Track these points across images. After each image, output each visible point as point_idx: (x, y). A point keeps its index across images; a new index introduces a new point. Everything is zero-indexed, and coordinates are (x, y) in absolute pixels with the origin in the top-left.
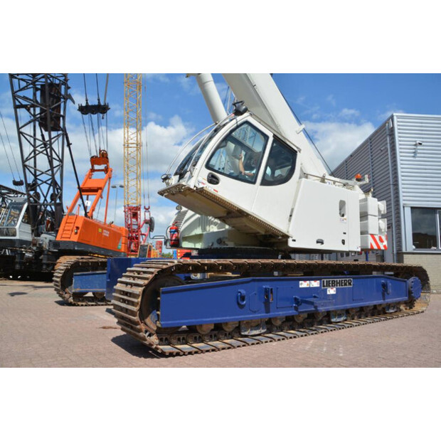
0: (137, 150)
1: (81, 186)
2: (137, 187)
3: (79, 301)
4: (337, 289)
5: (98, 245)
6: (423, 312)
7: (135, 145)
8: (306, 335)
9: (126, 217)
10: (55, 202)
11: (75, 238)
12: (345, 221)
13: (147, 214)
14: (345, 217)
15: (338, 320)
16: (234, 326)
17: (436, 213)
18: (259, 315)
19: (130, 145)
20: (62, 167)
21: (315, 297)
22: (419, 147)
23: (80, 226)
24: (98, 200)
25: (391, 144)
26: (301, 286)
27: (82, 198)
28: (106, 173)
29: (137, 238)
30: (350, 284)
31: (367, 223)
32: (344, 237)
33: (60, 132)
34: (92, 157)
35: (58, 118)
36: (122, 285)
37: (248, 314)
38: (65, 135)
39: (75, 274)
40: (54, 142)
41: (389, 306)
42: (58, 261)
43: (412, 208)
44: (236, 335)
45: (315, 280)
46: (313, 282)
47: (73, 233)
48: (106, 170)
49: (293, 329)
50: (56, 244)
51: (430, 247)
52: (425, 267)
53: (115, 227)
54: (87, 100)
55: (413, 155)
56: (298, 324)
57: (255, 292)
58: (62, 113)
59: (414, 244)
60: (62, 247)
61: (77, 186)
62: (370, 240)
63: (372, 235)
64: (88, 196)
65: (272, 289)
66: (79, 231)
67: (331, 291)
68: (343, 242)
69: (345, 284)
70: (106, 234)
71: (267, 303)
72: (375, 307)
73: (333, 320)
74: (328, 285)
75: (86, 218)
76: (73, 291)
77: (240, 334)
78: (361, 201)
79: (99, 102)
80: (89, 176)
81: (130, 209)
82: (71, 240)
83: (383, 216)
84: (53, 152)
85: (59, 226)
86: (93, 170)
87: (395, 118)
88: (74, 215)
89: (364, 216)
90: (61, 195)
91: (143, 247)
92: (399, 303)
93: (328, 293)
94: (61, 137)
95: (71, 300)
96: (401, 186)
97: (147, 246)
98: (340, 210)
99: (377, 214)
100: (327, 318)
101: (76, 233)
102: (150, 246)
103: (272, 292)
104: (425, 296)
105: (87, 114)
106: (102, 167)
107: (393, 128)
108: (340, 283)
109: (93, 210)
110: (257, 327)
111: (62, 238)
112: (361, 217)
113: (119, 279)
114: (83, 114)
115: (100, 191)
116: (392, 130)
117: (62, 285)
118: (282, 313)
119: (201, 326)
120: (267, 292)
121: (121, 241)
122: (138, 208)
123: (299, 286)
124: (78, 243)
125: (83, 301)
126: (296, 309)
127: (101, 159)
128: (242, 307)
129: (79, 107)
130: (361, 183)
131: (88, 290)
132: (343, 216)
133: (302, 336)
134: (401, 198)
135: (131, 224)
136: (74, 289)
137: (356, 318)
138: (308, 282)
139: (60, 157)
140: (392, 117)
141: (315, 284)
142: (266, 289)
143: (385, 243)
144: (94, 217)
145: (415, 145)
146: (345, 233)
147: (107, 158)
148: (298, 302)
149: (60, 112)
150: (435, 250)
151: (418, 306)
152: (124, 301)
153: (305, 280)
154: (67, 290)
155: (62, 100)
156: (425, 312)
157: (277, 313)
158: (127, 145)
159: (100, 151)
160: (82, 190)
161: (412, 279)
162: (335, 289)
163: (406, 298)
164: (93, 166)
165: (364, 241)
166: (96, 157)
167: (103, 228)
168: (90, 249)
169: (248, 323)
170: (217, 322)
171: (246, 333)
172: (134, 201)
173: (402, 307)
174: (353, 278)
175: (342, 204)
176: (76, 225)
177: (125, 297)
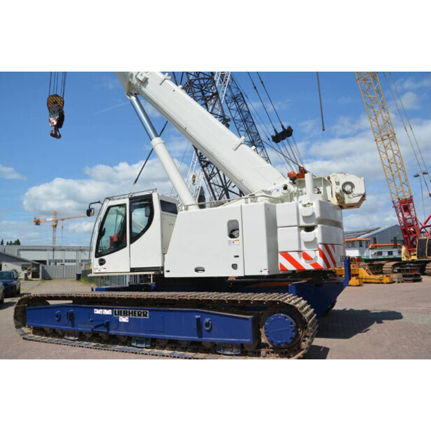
4: (129, 318)
12: (237, 243)
26: (95, 313)
32: (235, 261)
45: (108, 309)
46: (105, 310)
62: (281, 260)
63: (284, 253)
67: (124, 319)
68: (235, 266)
69: (139, 315)
74: (121, 314)
93: (120, 321)
99: (296, 223)
108: (133, 314)
138: (101, 310)
141: (108, 312)
146: (236, 256)
153: (99, 308)
162: (127, 318)
174: (150, 310)
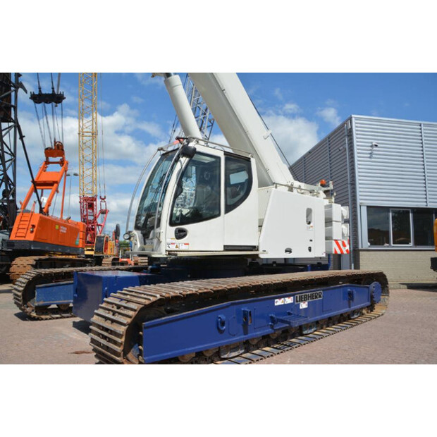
0: (93, 139)
1: (35, 180)
2: (93, 177)
3: (43, 314)
5: (55, 243)
6: (382, 315)
7: (90, 134)
8: (282, 352)
9: (82, 207)
10: (8, 198)
11: (31, 237)
12: (311, 228)
13: (103, 204)
14: (311, 224)
15: (309, 332)
16: (215, 351)
17: (389, 212)
18: (238, 338)
19: (86, 134)
20: (15, 161)
21: (289, 314)
22: (375, 148)
23: (36, 224)
24: (53, 195)
25: (349, 145)
26: (276, 304)
27: (36, 192)
28: (62, 166)
29: (93, 230)
30: (320, 297)
31: (331, 229)
32: (310, 244)
33: (11, 124)
34: (47, 149)
35: (8, 108)
36: (100, 318)
37: (228, 338)
38: (17, 127)
39: (37, 286)
40: (5, 135)
41: (354, 312)
42: (14, 262)
43: (368, 207)
44: (215, 359)
45: (289, 296)
46: (287, 299)
47: (29, 231)
48: (62, 163)
49: (269, 346)
50: (10, 243)
51: (383, 244)
52: (385, 273)
53: (73, 222)
54: (40, 88)
55: (369, 156)
56: (273, 340)
57: (235, 316)
58: (13, 103)
59: (369, 241)
60: (17, 247)
61: (31, 179)
62: (334, 245)
63: (336, 241)
64: (42, 190)
65: (250, 312)
66: (35, 230)
67: (304, 305)
68: (310, 249)
69: (316, 297)
70: (63, 230)
71: (245, 325)
72: (342, 315)
73: (305, 332)
74: (301, 300)
75: (41, 215)
76: (36, 304)
77: (220, 357)
78: (326, 207)
79: (53, 91)
80: (44, 169)
81: (86, 199)
82: (27, 239)
83: (346, 221)
84: (4, 145)
85: (13, 224)
86: (47, 162)
87: (353, 119)
88: (28, 211)
89: (329, 222)
90: (15, 191)
91: (100, 239)
92: (362, 308)
93: (301, 308)
94: (13, 129)
95: (34, 314)
96: (358, 186)
97: (104, 237)
98: (307, 217)
99: (340, 220)
100: (300, 331)
101: (32, 232)
102: (107, 238)
103: (250, 315)
104: (384, 299)
105: (39, 103)
106: (58, 159)
107: (351, 128)
108: (312, 297)
109: (49, 205)
110: (235, 349)
111: (16, 236)
112: (326, 222)
113: (96, 311)
114: (35, 102)
115: (55, 185)
116: (350, 131)
117: (23, 298)
118: (259, 333)
119: (183, 356)
120: (246, 315)
121: (78, 237)
122: (94, 199)
123: (274, 304)
124: (34, 242)
125: (47, 314)
126: (272, 327)
127: (56, 150)
128: (221, 332)
129: (31, 95)
130: (326, 189)
131: (51, 302)
132: (309, 223)
133: (278, 354)
134: (358, 197)
135: (87, 215)
136: (36, 302)
137: (325, 326)
138: (283, 299)
139: (13, 150)
140: (350, 119)
141: (289, 300)
142: (244, 311)
143: (348, 247)
144: (50, 214)
145: (372, 146)
146: (311, 241)
147: (63, 150)
148: (275, 321)
149: (10, 102)
150: (388, 247)
151: (378, 309)
152: (105, 337)
153: (280, 298)
154: (29, 303)
155: (13, 89)
156: (385, 315)
157: (254, 334)
158: (81, 134)
159: (55, 142)
160: (36, 184)
161: (373, 284)
162: (307, 303)
163: (369, 304)
164: (47, 158)
165: (328, 246)
166: (51, 149)
167: (60, 225)
168: (47, 248)
169: (227, 346)
170: (198, 351)
171: (226, 356)
172: (90, 192)
173: (364, 311)
174: (323, 290)
175: (309, 212)
176: (31, 223)
177: (106, 334)
